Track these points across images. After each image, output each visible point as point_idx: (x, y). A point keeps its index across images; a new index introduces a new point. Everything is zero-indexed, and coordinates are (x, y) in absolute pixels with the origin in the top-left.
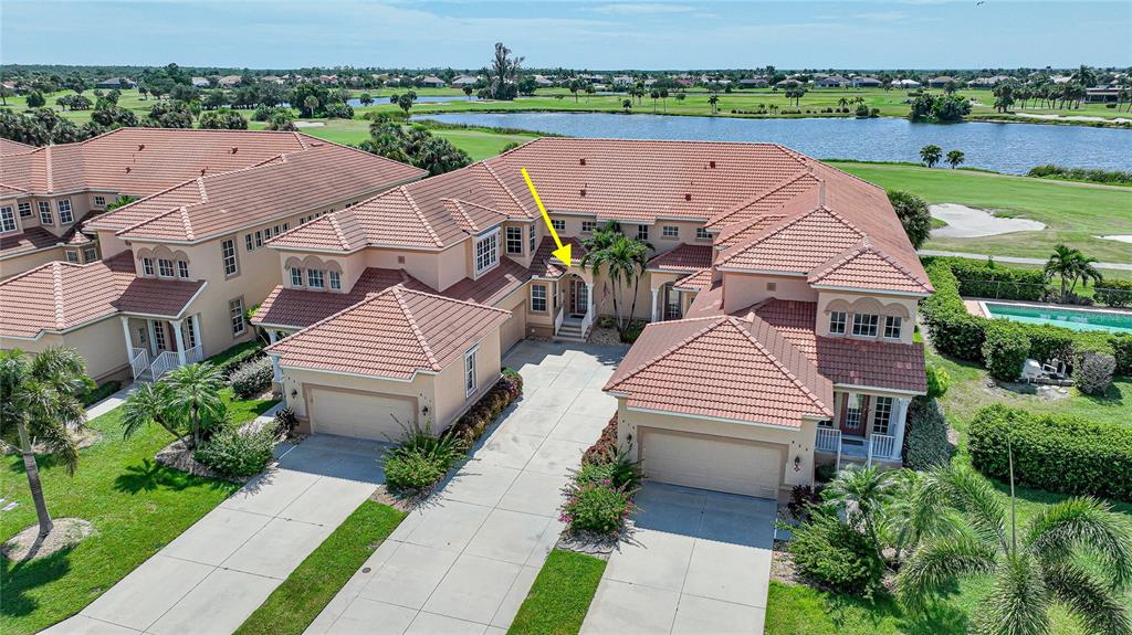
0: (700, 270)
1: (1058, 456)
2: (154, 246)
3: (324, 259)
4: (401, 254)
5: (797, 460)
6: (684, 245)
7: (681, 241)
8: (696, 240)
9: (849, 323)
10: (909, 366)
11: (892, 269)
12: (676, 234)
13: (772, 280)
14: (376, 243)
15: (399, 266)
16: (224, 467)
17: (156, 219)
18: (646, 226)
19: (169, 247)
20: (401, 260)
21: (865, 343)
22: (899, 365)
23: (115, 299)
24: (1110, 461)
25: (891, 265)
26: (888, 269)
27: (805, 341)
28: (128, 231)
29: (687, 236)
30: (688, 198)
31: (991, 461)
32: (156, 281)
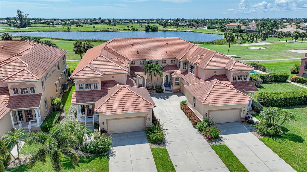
0: (176, 71)
1: (278, 100)
2: (19, 83)
3: (92, 80)
4: (113, 75)
5: (244, 111)
6: (168, 65)
7: (167, 64)
8: (171, 63)
9: (237, 78)
10: (252, 86)
11: (244, 64)
12: (166, 62)
13: (215, 70)
14: (106, 73)
15: (112, 79)
16: (102, 151)
17: (16, 74)
18: (158, 61)
19: (26, 83)
20: (113, 77)
21: (241, 82)
22: (250, 86)
23: (6, 105)
24: (286, 99)
25: (243, 64)
26: (242, 65)
27: (229, 83)
28: (7, 79)
29: (169, 63)
30: (166, 52)
31: (267, 103)
32: (20, 96)
